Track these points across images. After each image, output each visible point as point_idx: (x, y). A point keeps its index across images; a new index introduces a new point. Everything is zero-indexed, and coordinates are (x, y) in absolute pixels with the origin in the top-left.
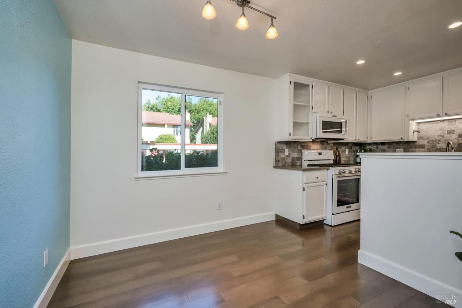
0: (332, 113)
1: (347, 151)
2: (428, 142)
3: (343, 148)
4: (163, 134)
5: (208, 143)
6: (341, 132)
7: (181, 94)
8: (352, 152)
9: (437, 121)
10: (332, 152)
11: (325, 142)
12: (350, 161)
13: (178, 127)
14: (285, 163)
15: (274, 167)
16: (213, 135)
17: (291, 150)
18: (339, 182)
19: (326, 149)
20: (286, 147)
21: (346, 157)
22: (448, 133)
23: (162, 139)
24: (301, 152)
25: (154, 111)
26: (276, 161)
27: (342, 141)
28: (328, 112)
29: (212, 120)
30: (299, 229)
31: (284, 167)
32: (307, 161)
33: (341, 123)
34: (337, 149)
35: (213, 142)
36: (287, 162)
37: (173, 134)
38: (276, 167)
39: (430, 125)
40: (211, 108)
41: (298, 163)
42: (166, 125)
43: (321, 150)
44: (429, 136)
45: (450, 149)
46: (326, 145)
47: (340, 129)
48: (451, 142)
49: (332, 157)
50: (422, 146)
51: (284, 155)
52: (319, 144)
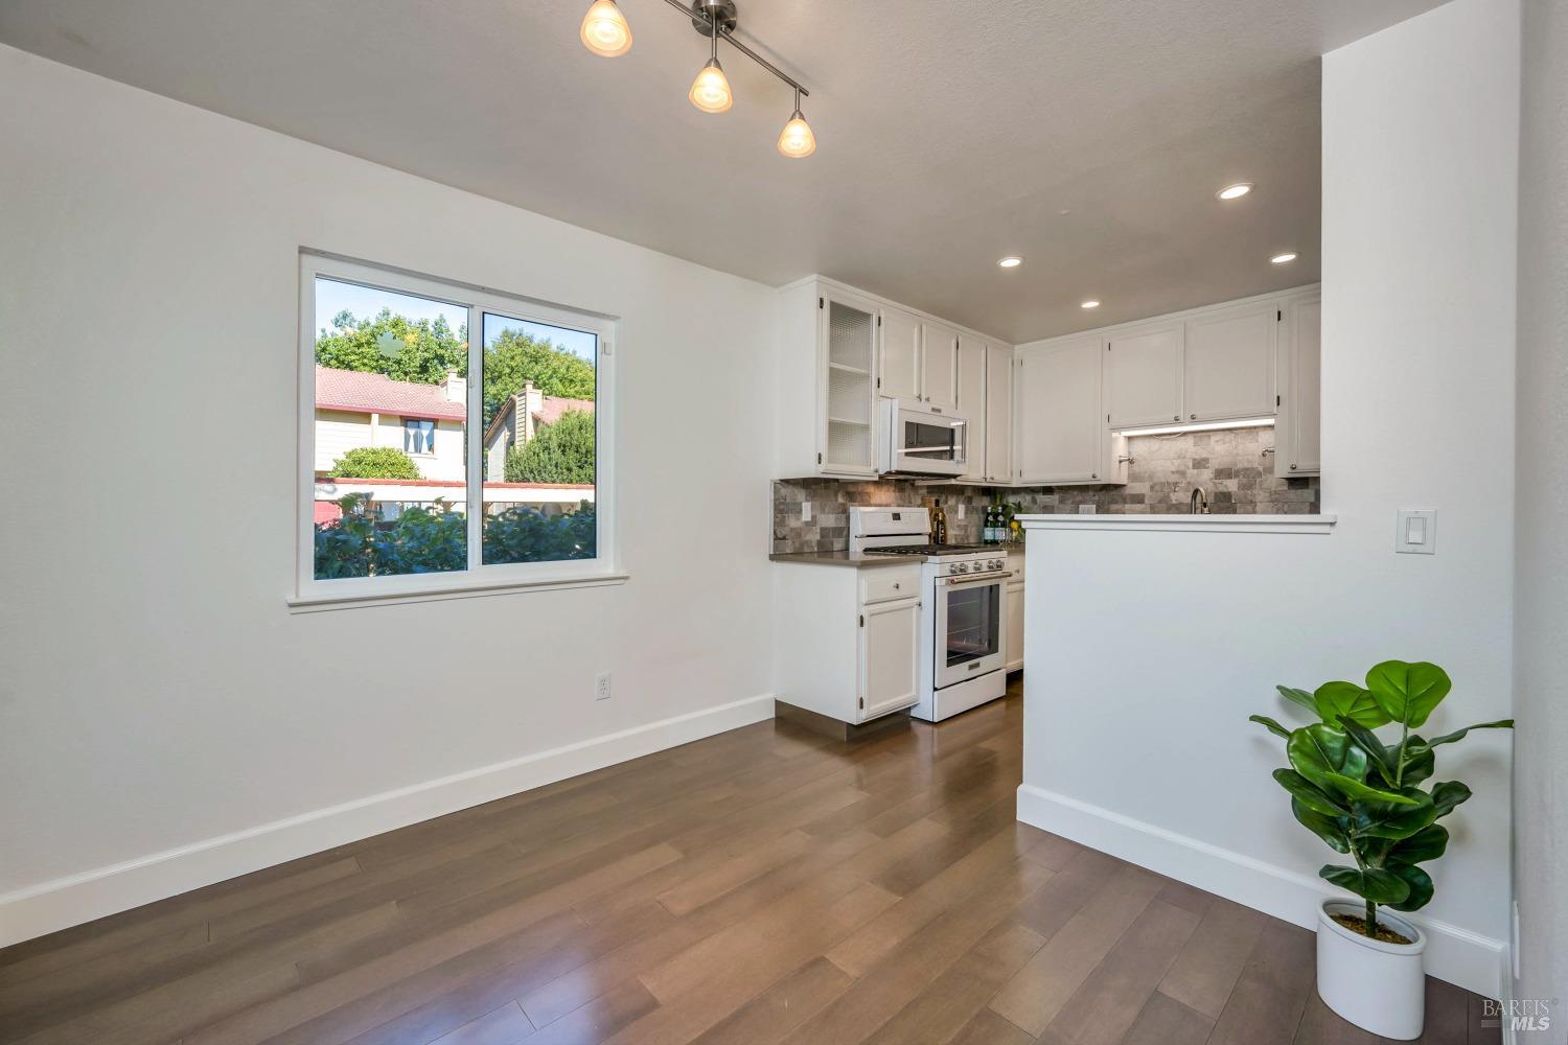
0: (928, 400)
1: (961, 508)
2: (1152, 487)
3: (952, 501)
4: (364, 446)
5: (529, 481)
6: (951, 454)
7: (469, 306)
8: (972, 513)
9: (1170, 434)
10: (926, 511)
11: (908, 484)
12: (967, 537)
13: (423, 424)
14: (802, 545)
15: (773, 558)
16: (549, 454)
17: (817, 504)
18: (952, 597)
19: (910, 504)
20: (804, 496)
21: (959, 526)
22: (1194, 467)
23: (358, 465)
24: (845, 512)
25: (327, 364)
26: (776, 538)
27: (953, 482)
28: (919, 397)
29: (544, 405)
30: (848, 740)
31: (799, 555)
32: (862, 537)
33: (952, 431)
34: (937, 502)
35: (549, 479)
36: (807, 542)
37: (403, 448)
38: (776, 557)
39: (1155, 444)
40: (538, 368)
41: (838, 545)
42: (375, 417)
43: (899, 506)
44: (1154, 473)
45: (1199, 505)
46: (909, 491)
47: (948, 448)
48: (1202, 490)
49: (927, 527)
50: (1139, 499)
51: (798, 519)
52: (893, 488)
